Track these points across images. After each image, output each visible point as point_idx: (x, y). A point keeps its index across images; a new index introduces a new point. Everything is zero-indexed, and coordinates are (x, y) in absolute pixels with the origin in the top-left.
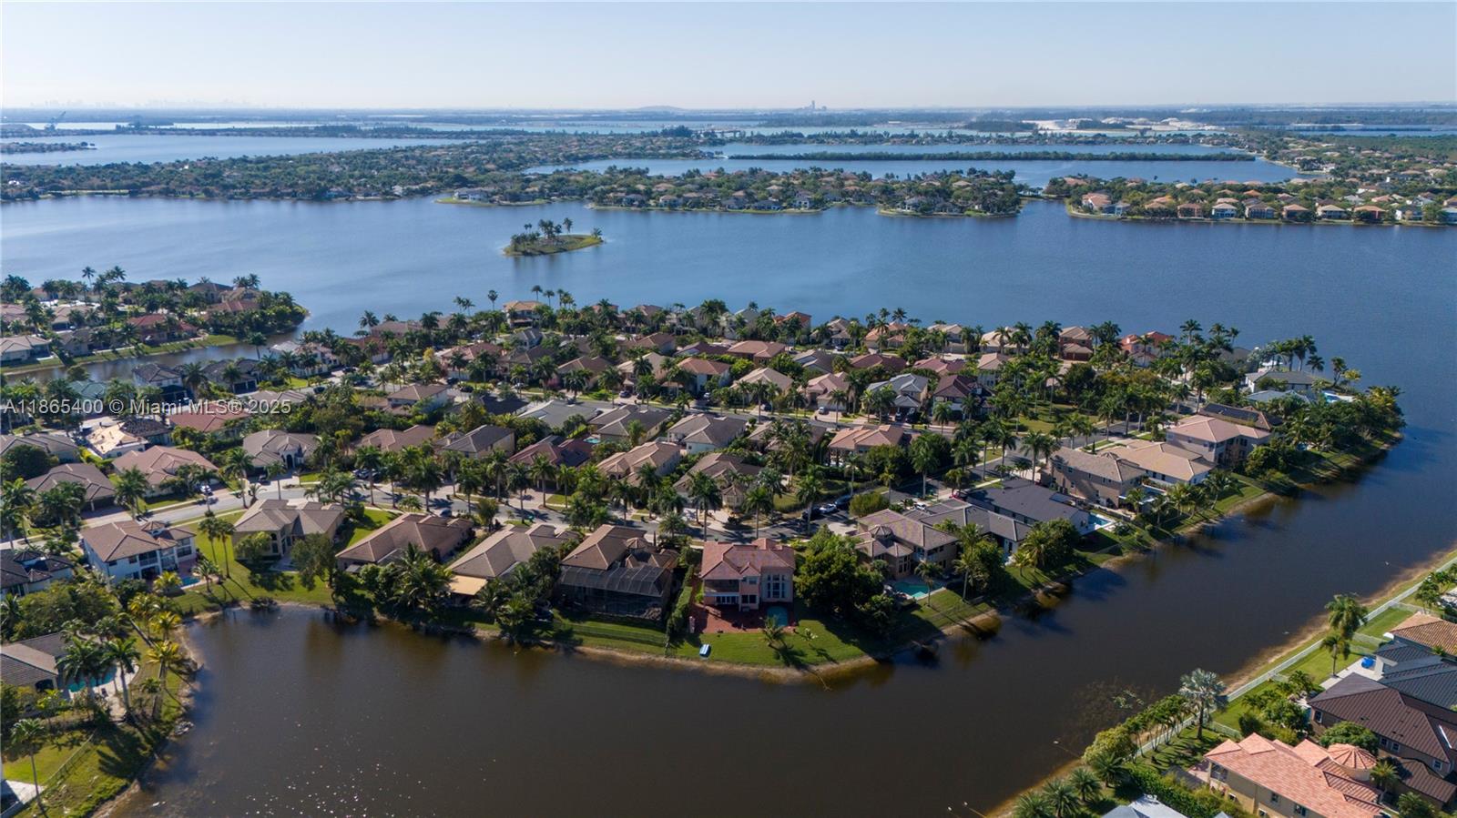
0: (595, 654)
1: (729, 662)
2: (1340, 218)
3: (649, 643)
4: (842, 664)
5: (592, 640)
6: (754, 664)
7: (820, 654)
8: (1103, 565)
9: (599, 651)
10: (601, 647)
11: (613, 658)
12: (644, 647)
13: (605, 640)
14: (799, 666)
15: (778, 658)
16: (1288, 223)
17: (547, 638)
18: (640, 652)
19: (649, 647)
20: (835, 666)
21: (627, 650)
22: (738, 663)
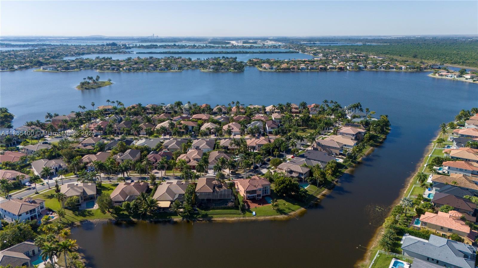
0: (219, 220)
1: (264, 216)
2: (333, 69)
3: (235, 214)
4: (297, 211)
5: (215, 216)
6: (272, 215)
7: (289, 209)
8: (345, 172)
9: (220, 219)
10: (220, 217)
11: (226, 220)
12: (234, 215)
13: (220, 215)
14: (285, 214)
15: (278, 212)
16: (321, 71)
17: (199, 218)
18: (234, 217)
19: (236, 215)
20: (295, 212)
21: (229, 217)
22: (266, 216)
